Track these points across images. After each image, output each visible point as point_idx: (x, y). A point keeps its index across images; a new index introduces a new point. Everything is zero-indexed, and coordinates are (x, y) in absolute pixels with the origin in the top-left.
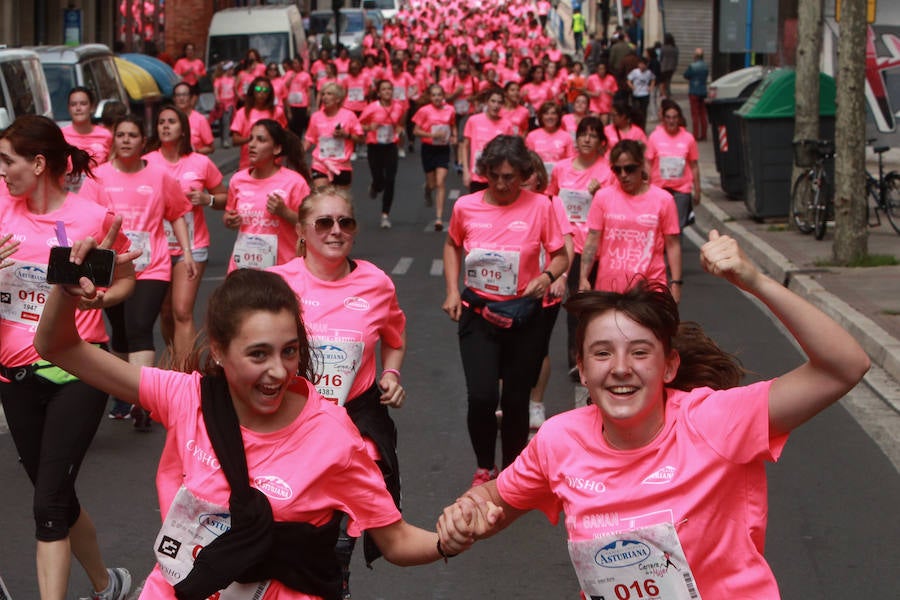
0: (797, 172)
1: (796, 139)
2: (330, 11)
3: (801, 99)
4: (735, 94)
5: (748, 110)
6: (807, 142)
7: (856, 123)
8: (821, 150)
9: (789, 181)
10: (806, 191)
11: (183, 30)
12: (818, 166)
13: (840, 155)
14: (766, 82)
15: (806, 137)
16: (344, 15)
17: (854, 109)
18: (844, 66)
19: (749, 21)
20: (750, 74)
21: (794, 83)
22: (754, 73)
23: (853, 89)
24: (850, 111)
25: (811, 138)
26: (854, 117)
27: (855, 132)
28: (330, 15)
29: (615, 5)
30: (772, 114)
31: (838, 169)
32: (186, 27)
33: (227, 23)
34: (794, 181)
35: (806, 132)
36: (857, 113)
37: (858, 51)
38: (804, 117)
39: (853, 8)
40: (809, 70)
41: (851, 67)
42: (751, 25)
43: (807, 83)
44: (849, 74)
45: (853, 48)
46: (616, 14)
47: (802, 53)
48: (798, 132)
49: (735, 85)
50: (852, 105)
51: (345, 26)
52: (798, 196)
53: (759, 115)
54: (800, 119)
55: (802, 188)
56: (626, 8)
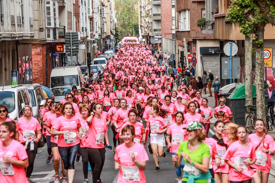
0: (247, 115)
1: (246, 105)
3: (247, 93)
4: (227, 92)
5: (231, 97)
6: (249, 106)
7: (262, 100)
8: (253, 108)
9: (245, 118)
10: (250, 121)
11: (35, 74)
12: (252, 113)
13: (258, 109)
14: (236, 88)
15: (249, 105)
17: (261, 96)
18: (258, 83)
19: (231, 69)
20: (232, 85)
21: (245, 88)
22: (233, 85)
23: (261, 90)
24: (260, 96)
25: (250, 105)
26: (262, 98)
27: (262, 103)
30: (239, 98)
31: (257, 113)
32: (36, 73)
34: (246, 118)
35: (249, 103)
36: (262, 97)
37: (262, 79)
38: (248, 98)
39: (260, 67)
40: (249, 84)
41: (260, 84)
42: (232, 70)
43: (248, 88)
44: (260, 86)
45: (260, 78)
47: (247, 79)
48: (247, 103)
49: (227, 89)
50: (261, 95)
52: (247, 122)
53: (235, 98)
54: (247, 99)
55: (248, 120)
56: (189, 62)
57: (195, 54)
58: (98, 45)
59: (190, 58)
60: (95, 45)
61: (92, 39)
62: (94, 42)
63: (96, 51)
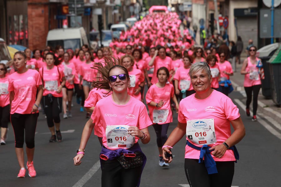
2: (97, 31)
4: (267, 55)
5: (272, 60)
16: (104, 33)
20: (273, 46)
22: (275, 46)
28: (97, 34)
29: (216, 25)
33: (54, 35)
46: (217, 29)
49: (267, 51)
51: (104, 37)
56: (221, 26)
57: (227, 17)
58: (120, 12)
59: (221, 21)
60: (117, 11)
61: (113, 5)
62: (115, 8)
63: (118, 19)
